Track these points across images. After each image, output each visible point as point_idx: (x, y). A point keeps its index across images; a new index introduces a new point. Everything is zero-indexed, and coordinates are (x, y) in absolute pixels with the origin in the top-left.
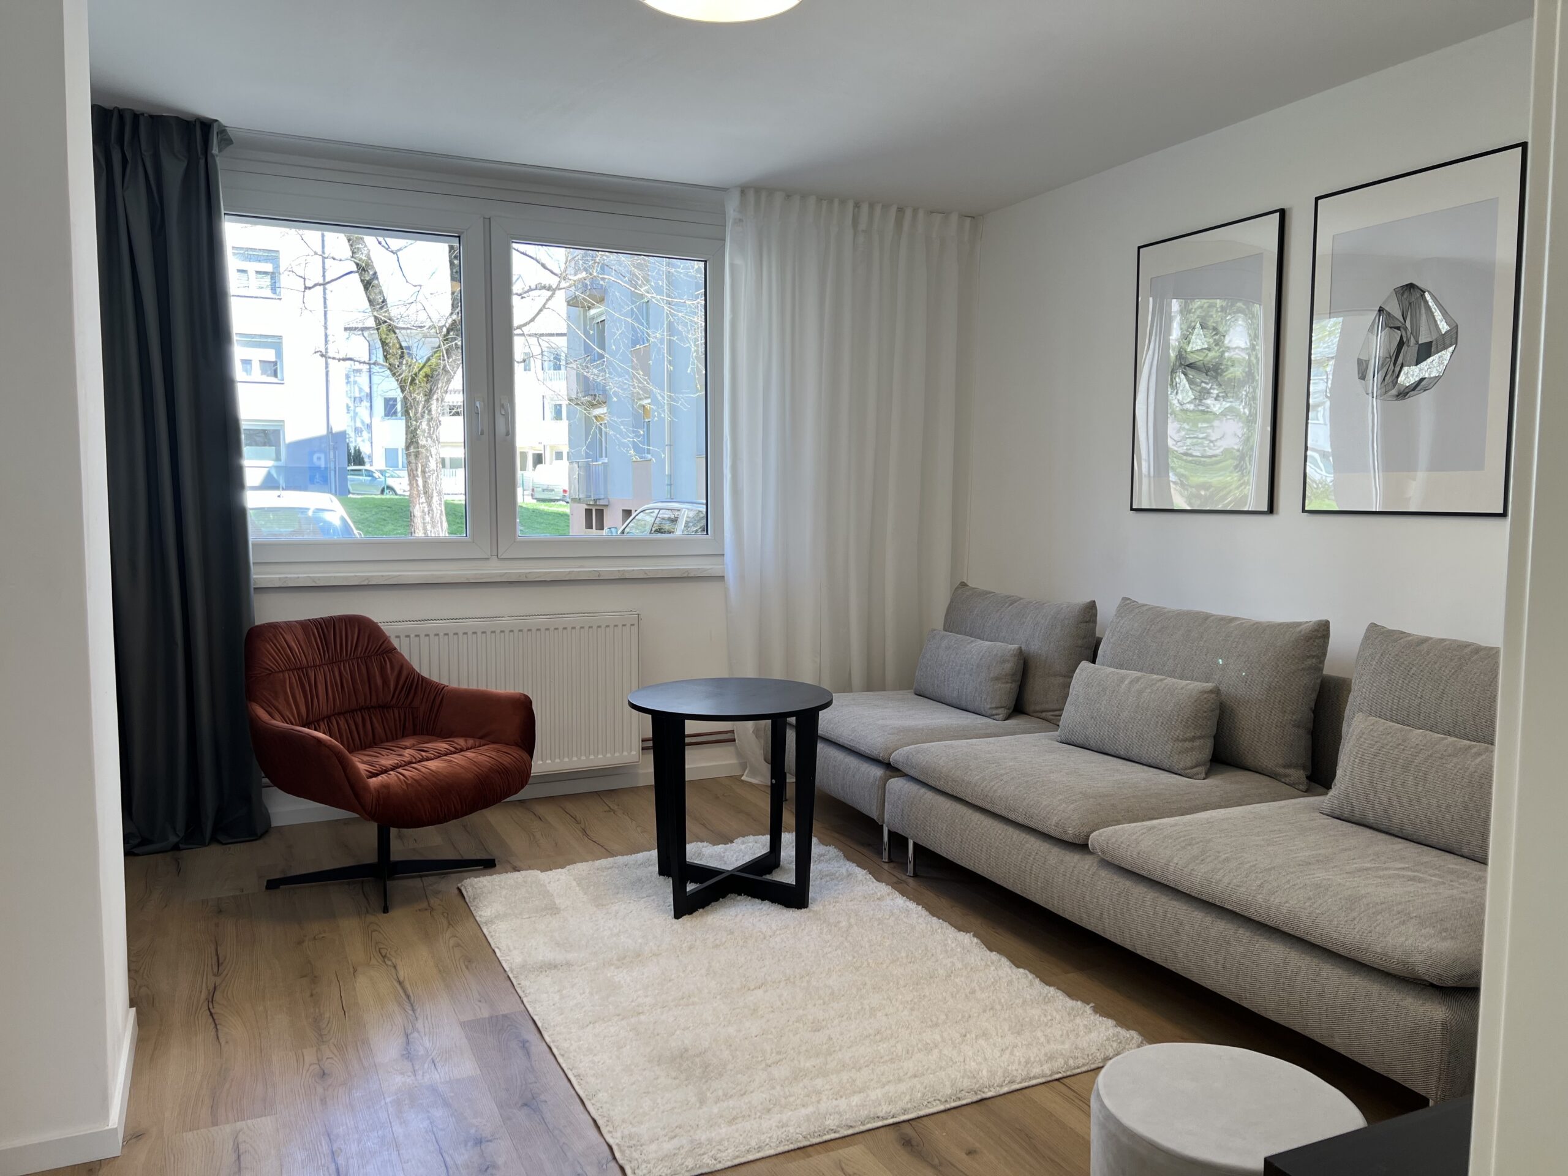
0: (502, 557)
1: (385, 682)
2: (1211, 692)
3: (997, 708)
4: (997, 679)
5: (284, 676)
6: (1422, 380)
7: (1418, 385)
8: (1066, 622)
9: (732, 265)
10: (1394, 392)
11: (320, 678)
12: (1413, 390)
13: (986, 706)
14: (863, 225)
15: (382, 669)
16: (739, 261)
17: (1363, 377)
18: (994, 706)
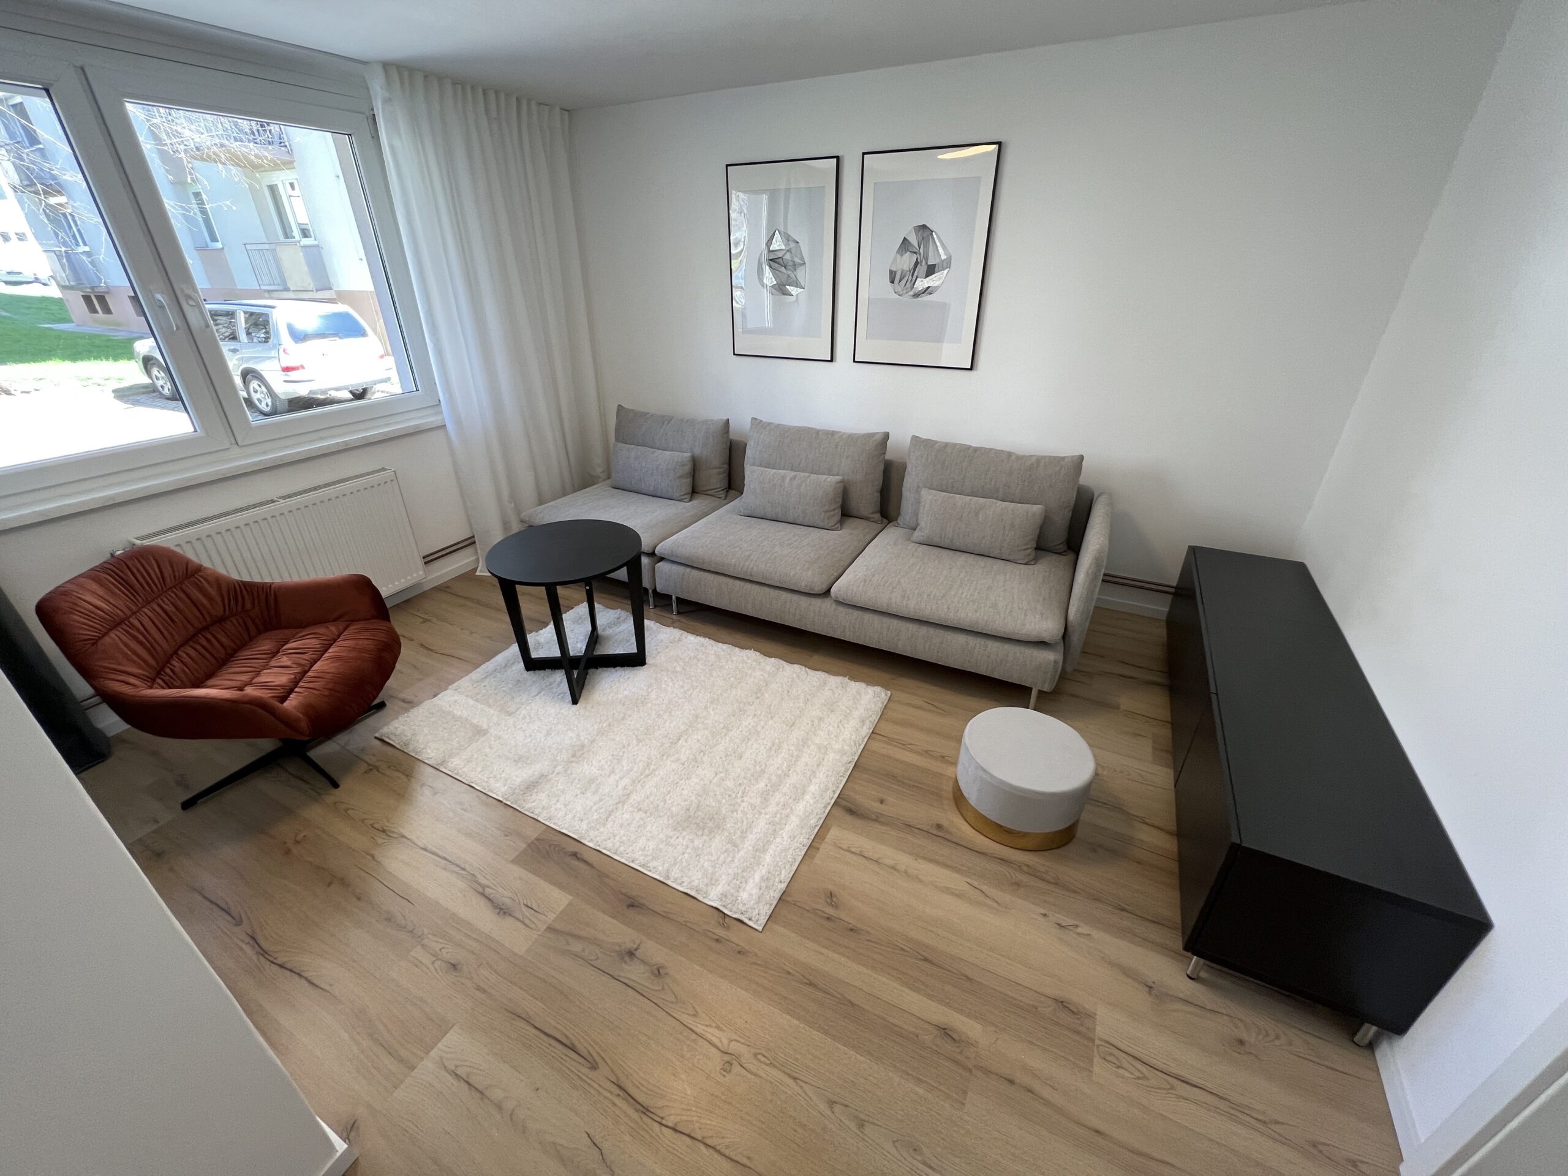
0: (244, 444)
1: (210, 599)
2: (840, 482)
3: (684, 495)
4: (681, 477)
5: (111, 638)
6: (929, 287)
7: (927, 291)
8: (715, 434)
9: (392, 147)
10: (912, 293)
11: (146, 621)
12: (923, 293)
13: (677, 495)
14: (494, 114)
15: (201, 590)
16: (397, 143)
17: (892, 282)
18: (682, 493)
